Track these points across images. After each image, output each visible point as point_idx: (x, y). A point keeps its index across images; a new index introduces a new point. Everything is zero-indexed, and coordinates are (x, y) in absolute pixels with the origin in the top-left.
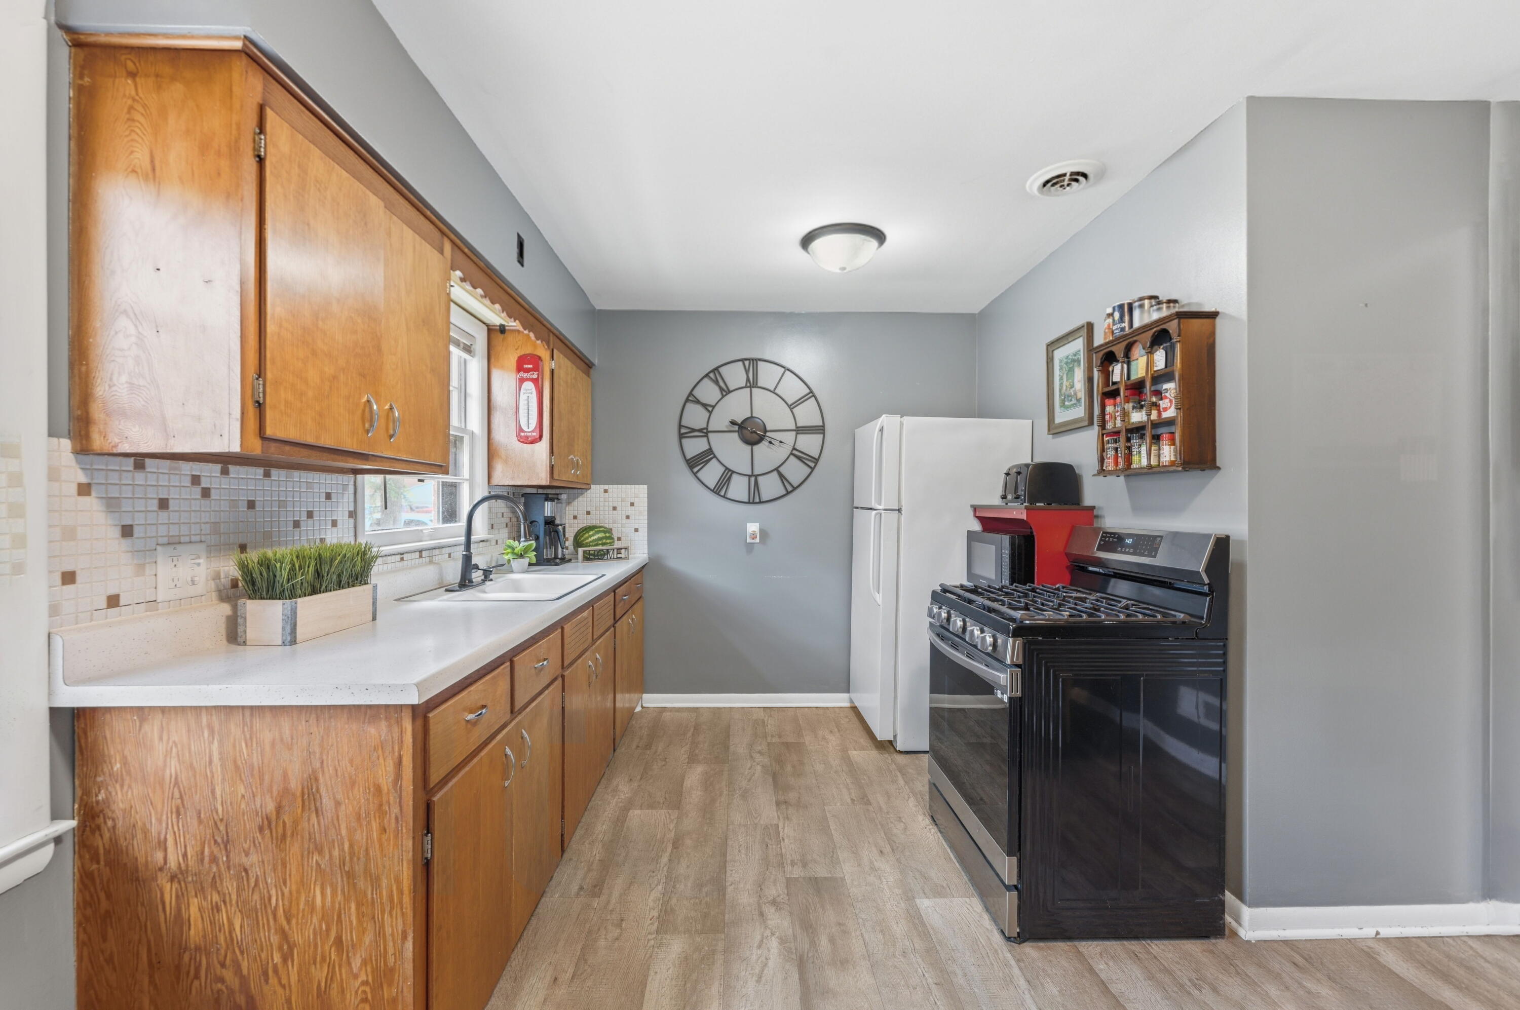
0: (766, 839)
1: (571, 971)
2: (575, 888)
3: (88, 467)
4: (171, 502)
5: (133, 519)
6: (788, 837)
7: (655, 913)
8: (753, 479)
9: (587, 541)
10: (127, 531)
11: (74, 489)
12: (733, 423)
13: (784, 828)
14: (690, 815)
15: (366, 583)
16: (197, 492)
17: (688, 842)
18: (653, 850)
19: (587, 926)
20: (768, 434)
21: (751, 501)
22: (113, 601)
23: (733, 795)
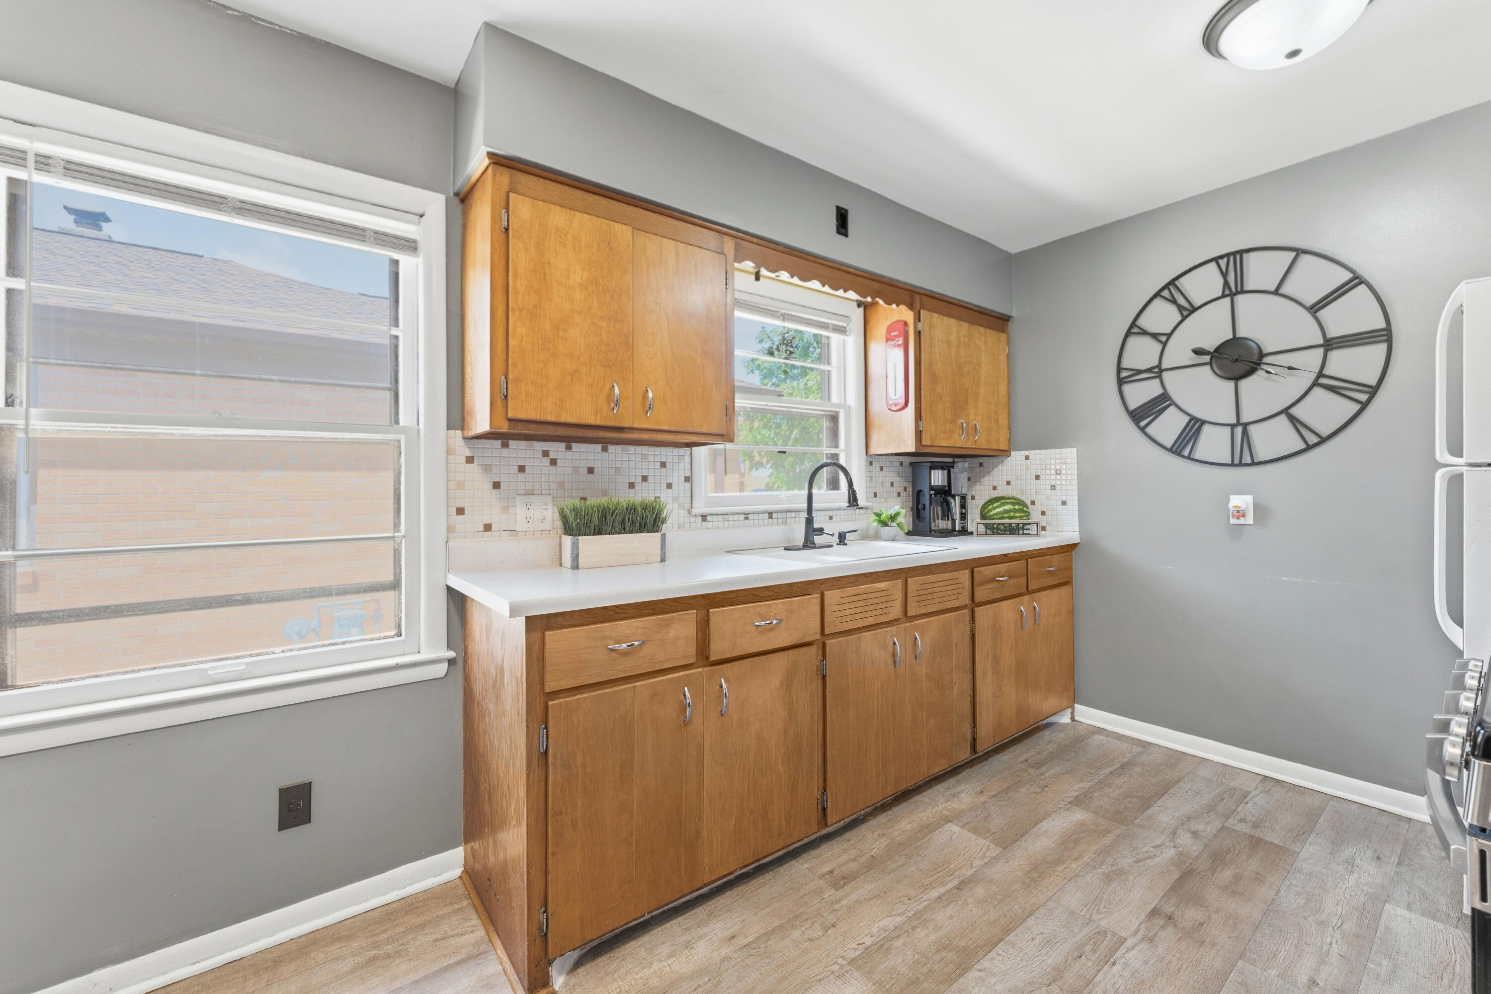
0: (1088, 948)
1: (750, 939)
2: (826, 869)
3: (472, 446)
4: (527, 468)
5: (500, 478)
6: (1126, 965)
7: (868, 941)
8: (1239, 430)
9: (991, 513)
10: (496, 485)
11: (463, 460)
12: (1198, 352)
13: (1129, 950)
14: (1011, 862)
15: (657, 531)
16: (547, 461)
17: (980, 891)
18: (932, 876)
19: (802, 909)
20: (1266, 360)
21: (1236, 461)
22: (488, 527)
23: (1094, 867)
